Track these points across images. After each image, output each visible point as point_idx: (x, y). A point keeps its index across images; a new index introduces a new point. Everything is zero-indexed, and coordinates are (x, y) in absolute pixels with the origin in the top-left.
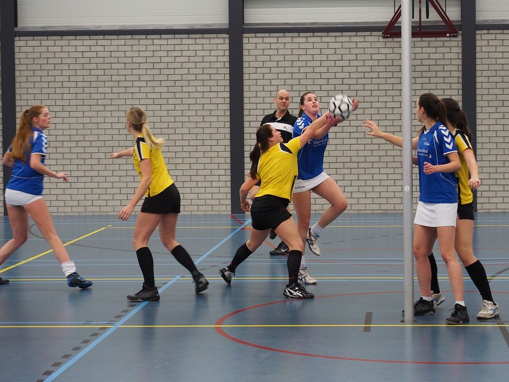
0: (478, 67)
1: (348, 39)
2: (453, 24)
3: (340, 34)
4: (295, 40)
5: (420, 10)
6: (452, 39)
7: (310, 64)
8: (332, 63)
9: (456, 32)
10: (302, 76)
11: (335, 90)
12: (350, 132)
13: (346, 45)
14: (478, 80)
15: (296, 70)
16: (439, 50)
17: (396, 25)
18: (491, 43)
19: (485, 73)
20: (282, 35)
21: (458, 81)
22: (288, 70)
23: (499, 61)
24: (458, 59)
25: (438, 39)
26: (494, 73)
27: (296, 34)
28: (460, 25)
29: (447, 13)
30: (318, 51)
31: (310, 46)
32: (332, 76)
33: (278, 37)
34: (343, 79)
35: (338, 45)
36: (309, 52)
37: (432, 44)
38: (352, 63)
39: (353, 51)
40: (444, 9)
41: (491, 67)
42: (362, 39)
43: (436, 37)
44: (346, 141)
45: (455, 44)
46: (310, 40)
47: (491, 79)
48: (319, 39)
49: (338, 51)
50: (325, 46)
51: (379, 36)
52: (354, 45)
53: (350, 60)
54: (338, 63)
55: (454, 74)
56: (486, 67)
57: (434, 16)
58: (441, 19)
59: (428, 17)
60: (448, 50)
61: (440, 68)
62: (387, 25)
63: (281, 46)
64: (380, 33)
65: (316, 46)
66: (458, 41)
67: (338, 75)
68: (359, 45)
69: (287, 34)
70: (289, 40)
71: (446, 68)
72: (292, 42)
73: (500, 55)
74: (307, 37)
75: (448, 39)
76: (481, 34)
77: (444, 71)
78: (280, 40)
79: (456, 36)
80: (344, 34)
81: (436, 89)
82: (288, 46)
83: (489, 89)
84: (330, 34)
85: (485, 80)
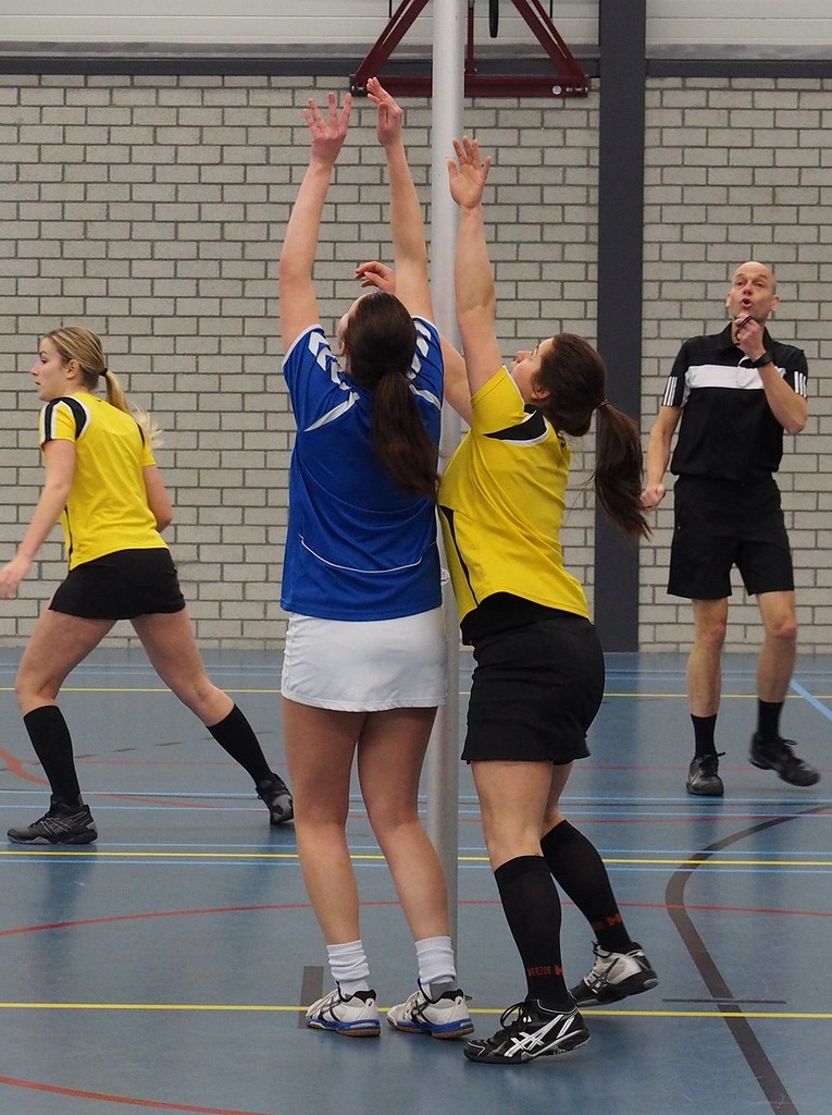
0: (651, 195)
1: (240, 98)
2: (575, 56)
3: (216, 80)
4: (73, 97)
5: (471, 10)
6: (570, 103)
7: (119, 173)
8: (190, 174)
9: (583, 83)
10: (95, 211)
11: (198, 258)
12: (243, 394)
13: (234, 117)
14: (650, 233)
15: (76, 192)
16: (529, 137)
17: (394, 56)
18: (693, 118)
19: (671, 214)
20: (33, 79)
21: (587, 235)
22: (49, 192)
23: (716, 176)
24: (588, 166)
25: (525, 102)
26: (697, 214)
27: (79, 80)
28: (597, 61)
29: (556, 22)
30: (144, 135)
31: (122, 116)
32: (190, 212)
33: (19, 88)
34: (222, 223)
35: (212, 117)
36: (117, 135)
37: (508, 118)
38: (255, 174)
39: (257, 136)
40: (547, 9)
41: (692, 195)
42: (286, 98)
43: (519, 97)
44: (230, 421)
45: (579, 119)
46: (120, 97)
47: (691, 233)
48: (148, 97)
49: (209, 136)
50: (168, 117)
51: (338, 89)
52: (259, 117)
53: (245, 165)
54: (209, 174)
55: (573, 214)
56: (674, 195)
57: (515, 30)
58: (535, 41)
59: (494, 33)
60: (555, 138)
61: (532, 195)
62: (366, 56)
63: (30, 115)
64: (344, 81)
65: (142, 116)
66: (588, 110)
67: (209, 212)
68: (277, 117)
69: (48, 79)
70: (55, 96)
71: (551, 195)
72: (65, 105)
73: (719, 157)
74: (111, 89)
75: (558, 103)
76: (662, 90)
77: (542, 204)
78: (29, 96)
79: (583, 95)
80: (231, 80)
81: (517, 261)
82: (51, 115)
83: (682, 262)
84: (187, 80)
85: (671, 233)
